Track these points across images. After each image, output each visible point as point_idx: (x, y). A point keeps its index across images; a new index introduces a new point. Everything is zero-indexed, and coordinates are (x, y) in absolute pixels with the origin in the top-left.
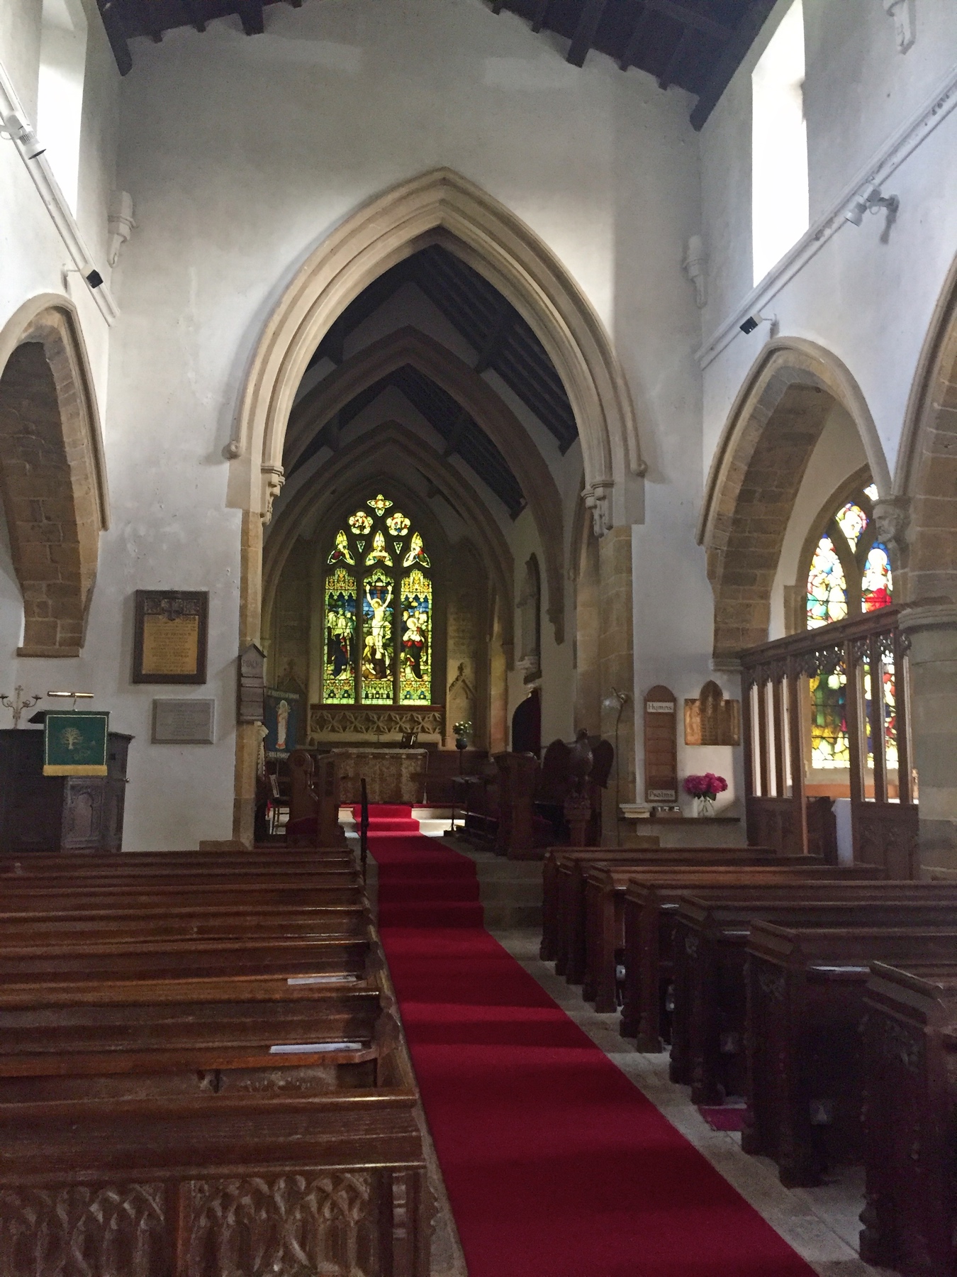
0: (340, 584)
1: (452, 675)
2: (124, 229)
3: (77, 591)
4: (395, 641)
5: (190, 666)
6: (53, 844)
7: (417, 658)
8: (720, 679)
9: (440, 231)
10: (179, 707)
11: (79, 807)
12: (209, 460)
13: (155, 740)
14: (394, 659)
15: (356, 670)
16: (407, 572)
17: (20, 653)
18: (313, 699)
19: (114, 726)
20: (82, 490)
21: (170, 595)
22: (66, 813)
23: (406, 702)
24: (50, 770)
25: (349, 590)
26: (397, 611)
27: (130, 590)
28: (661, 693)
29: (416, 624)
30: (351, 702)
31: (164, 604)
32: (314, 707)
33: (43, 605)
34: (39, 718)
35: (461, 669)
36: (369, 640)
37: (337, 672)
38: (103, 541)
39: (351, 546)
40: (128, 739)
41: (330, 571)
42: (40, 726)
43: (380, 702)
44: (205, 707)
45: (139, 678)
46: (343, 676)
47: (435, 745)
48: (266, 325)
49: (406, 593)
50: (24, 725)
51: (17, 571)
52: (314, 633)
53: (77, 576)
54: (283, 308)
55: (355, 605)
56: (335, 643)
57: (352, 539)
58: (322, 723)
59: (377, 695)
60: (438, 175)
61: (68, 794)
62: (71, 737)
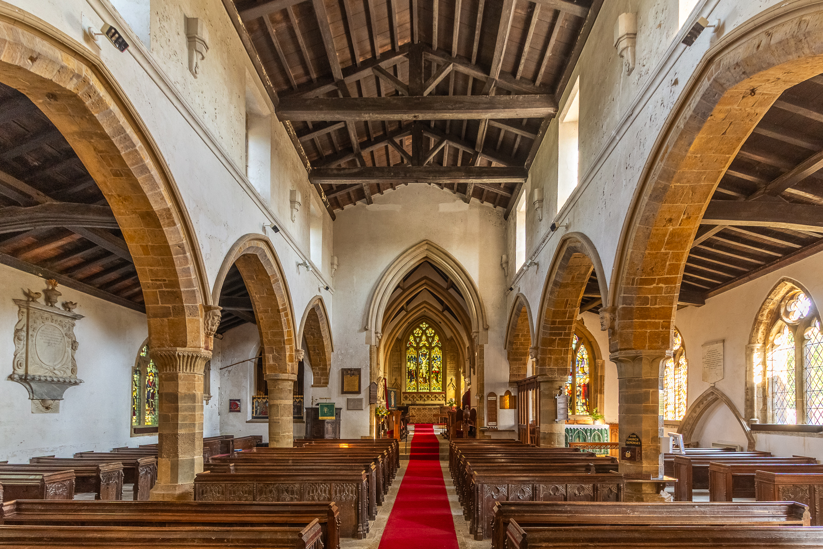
0: (412, 353)
1: (448, 382)
2: (335, 267)
3: (326, 369)
4: (429, 371)
5: (357, 389)
6: (322, 437)
7: (437, 376)
8: (510, 389)
9: (426, 257)
10: (354, 400)
11: (329, 427)
12: (360, 331)
13: (348, 409)
14: (429, 377)
15: (417, 381)
16: (433, 348)
17: (312, 386)
18: (403, 390)
19: (337, 406)
20: (326, 342)
21: (350, 370)
22: (325, 429)
23: (433, 391)
24: (320, 418)
25: (414, 355)
26: (430, 360)
27: (340, 368)
28: (492, 394)
29: (437, 365)
30: (416, 391)
31: (349, 372)
32: (403, 393)
33: (317, 373)
34: (318, 404)
35: (451, 380)
36: (421, 371)
37: (411, 381)
38: (333, 356)
39: (415, 340)
40: (341, 409)
41: (408, 348)
42: (318, 407)
43: (425, 391)
44: (361, 400)
45: (343, 392)
46: (413, 383)
47: (443, 405)
48: (375, 291)
49: (433, 355)
50: (314, 406)
51: (311, 364)
52: (403, 370)
53: (326, 365)
54: (380, 286)
55: (416, 359)
56: (410, 373)
57: (415, 338)
58: (406, 398)
59: (424, 388)
60: (425, 242)
61: (326, 424)
62: (326, 410)
